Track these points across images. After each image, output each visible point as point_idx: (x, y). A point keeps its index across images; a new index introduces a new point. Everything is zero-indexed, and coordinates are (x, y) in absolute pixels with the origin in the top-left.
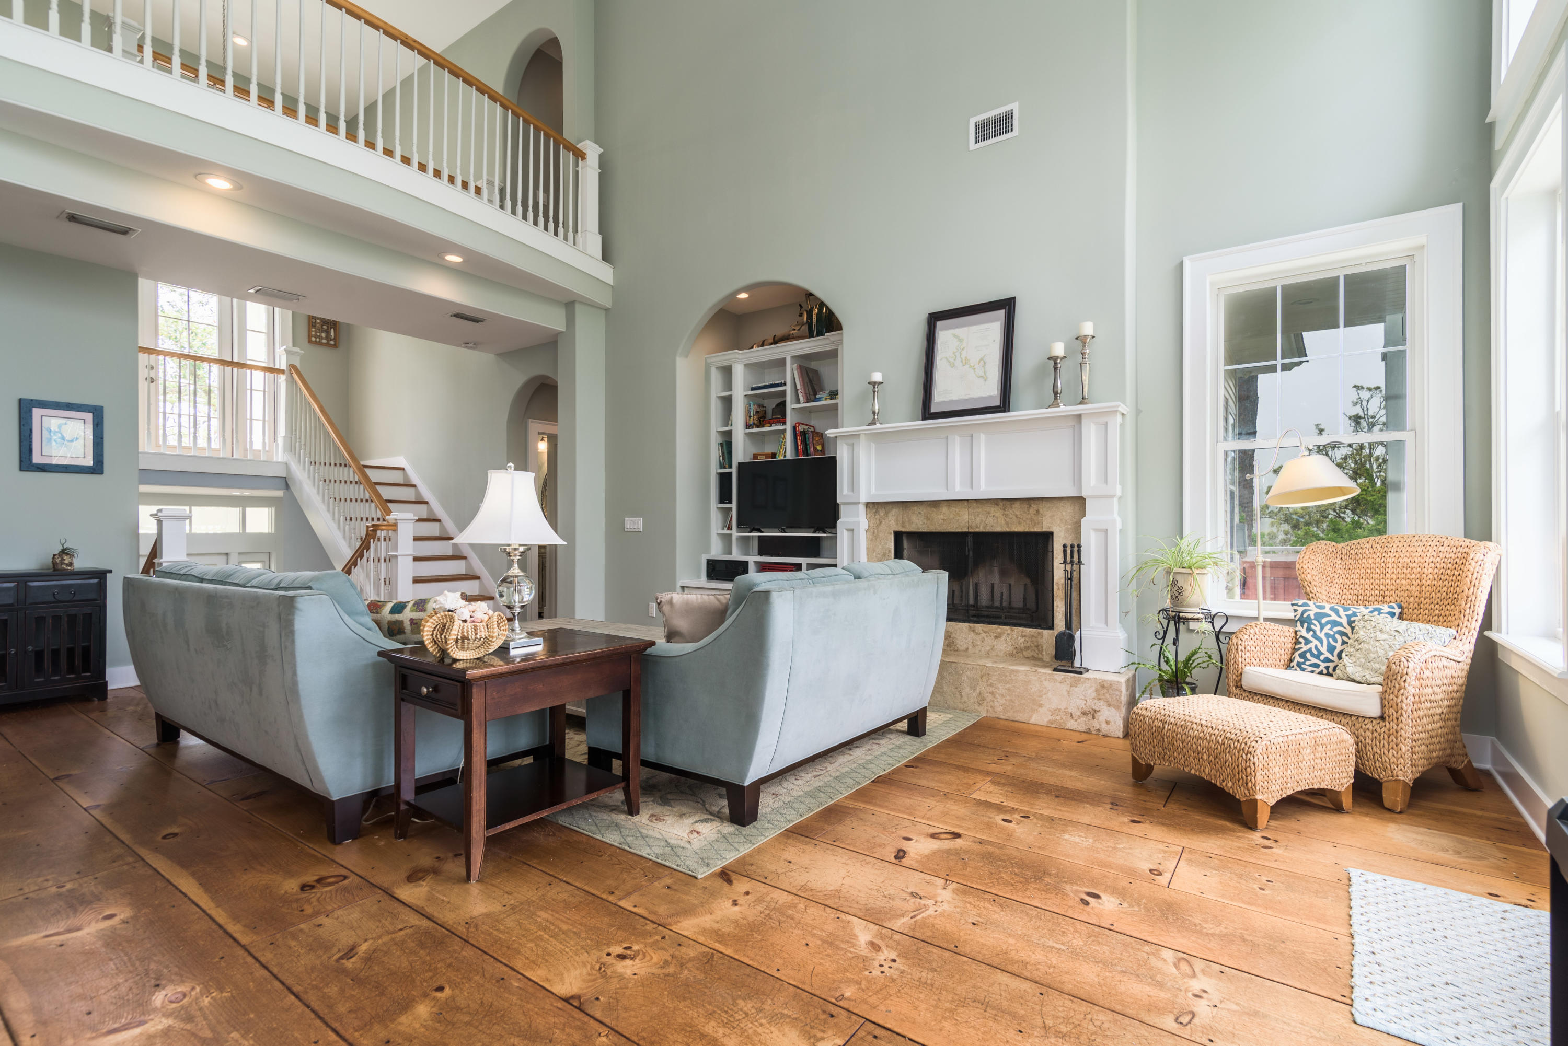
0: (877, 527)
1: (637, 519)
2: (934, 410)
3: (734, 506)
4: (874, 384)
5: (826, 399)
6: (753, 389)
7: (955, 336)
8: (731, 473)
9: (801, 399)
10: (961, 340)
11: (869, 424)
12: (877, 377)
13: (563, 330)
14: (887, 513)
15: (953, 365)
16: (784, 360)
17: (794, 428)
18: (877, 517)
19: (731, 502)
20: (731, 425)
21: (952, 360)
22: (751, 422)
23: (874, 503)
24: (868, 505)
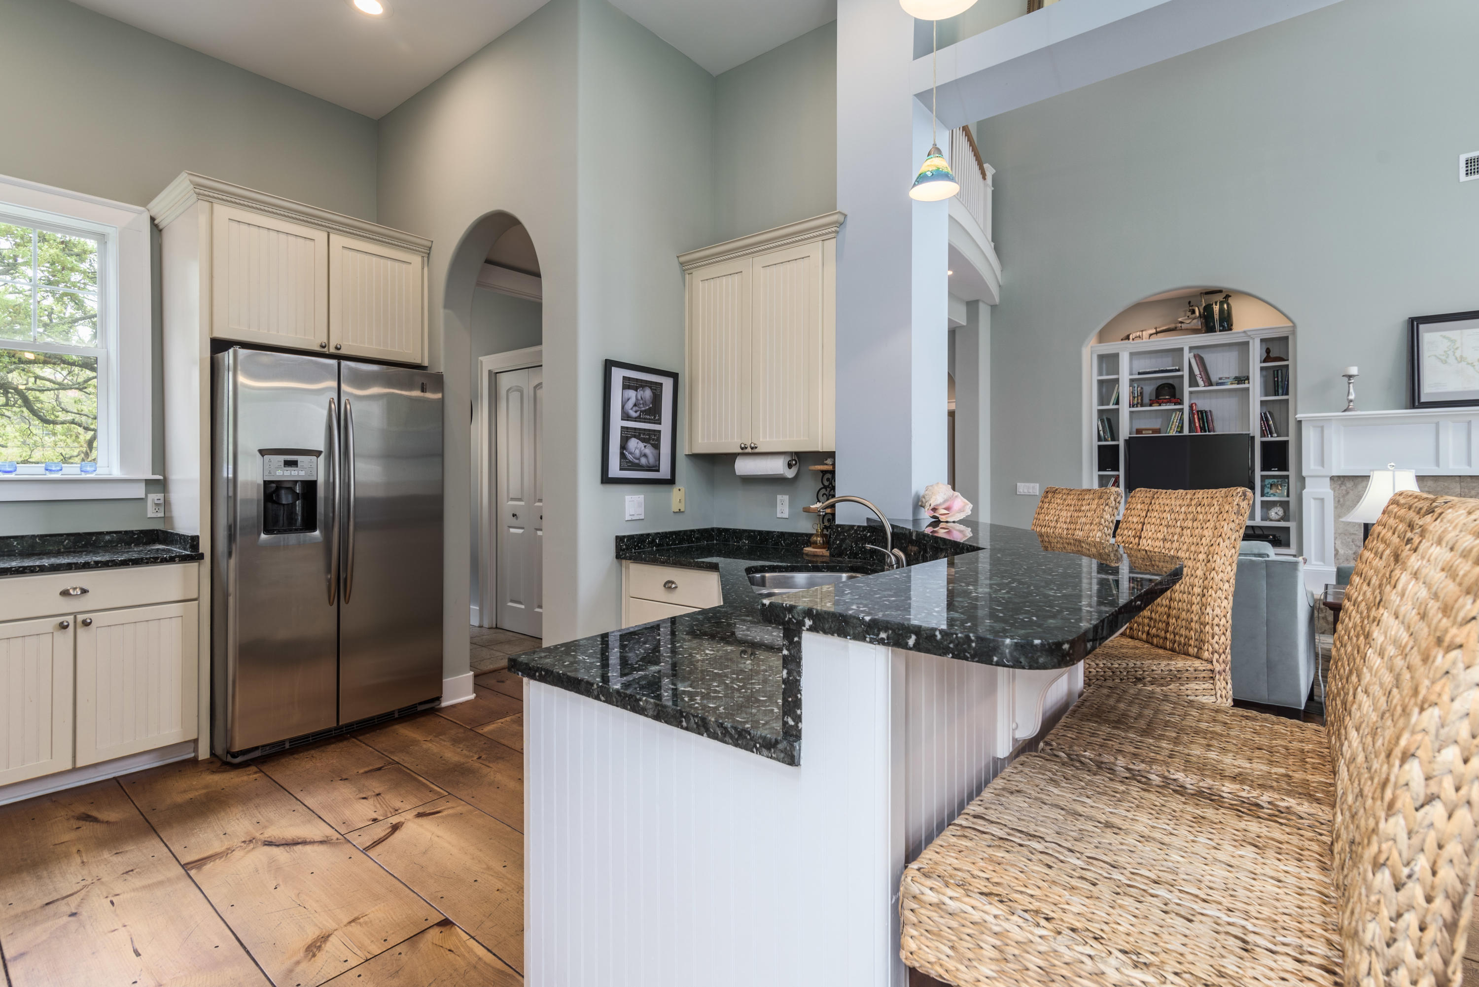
0: (1344, 496)
1: (1032, 485)
2: (1423, 400)
3: (1122, 473)
4: (1350, 377)
5: (1232, 384)
6: (1139, 374)
7: (1444, 337)
8: (1118, 446)
9: (1201, 382)
10: (1453, 341)
11: (1345, 411)
12: (1354, 370)
13: (964, 323)
14: (1356, 485)
15: (1445, 362)
16: (1182, 349)
17: (1191, 407)
18: (1343, 488)
19: (1118, 470)
20: (1117, 403)
21: (1443, 358)
22: (1135, 402)
23: (1339, 477)
24: (1332, 478)
